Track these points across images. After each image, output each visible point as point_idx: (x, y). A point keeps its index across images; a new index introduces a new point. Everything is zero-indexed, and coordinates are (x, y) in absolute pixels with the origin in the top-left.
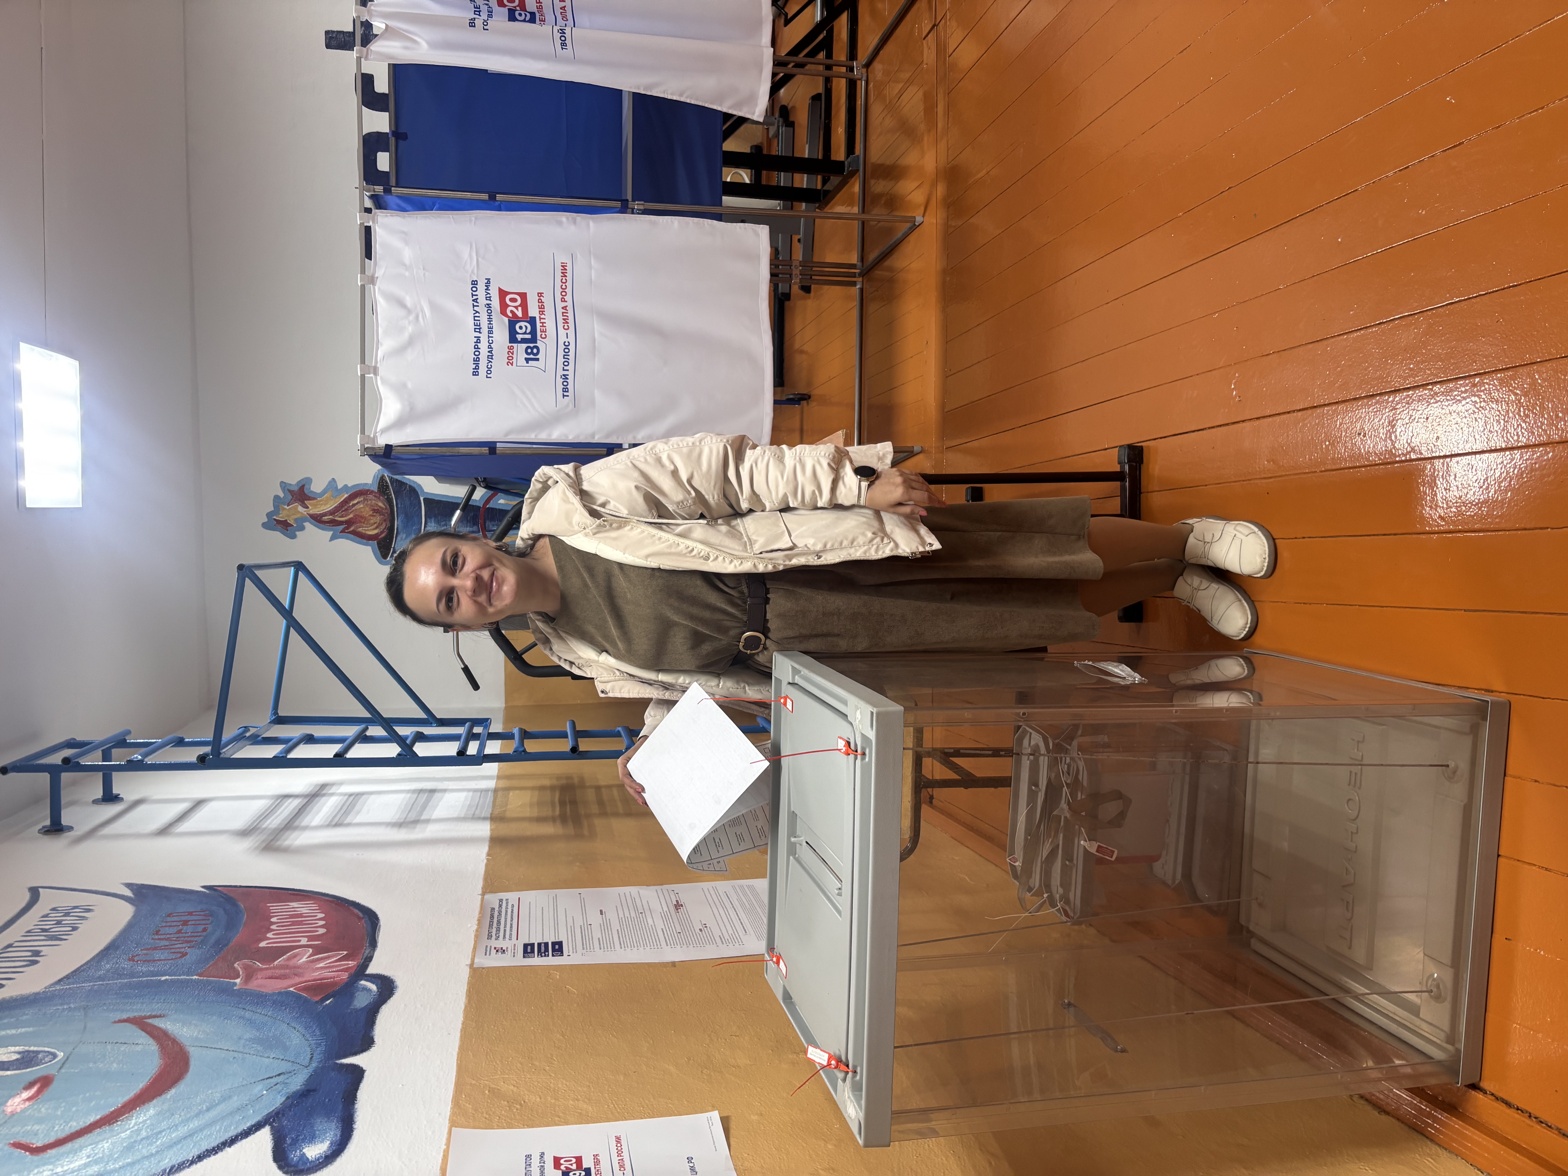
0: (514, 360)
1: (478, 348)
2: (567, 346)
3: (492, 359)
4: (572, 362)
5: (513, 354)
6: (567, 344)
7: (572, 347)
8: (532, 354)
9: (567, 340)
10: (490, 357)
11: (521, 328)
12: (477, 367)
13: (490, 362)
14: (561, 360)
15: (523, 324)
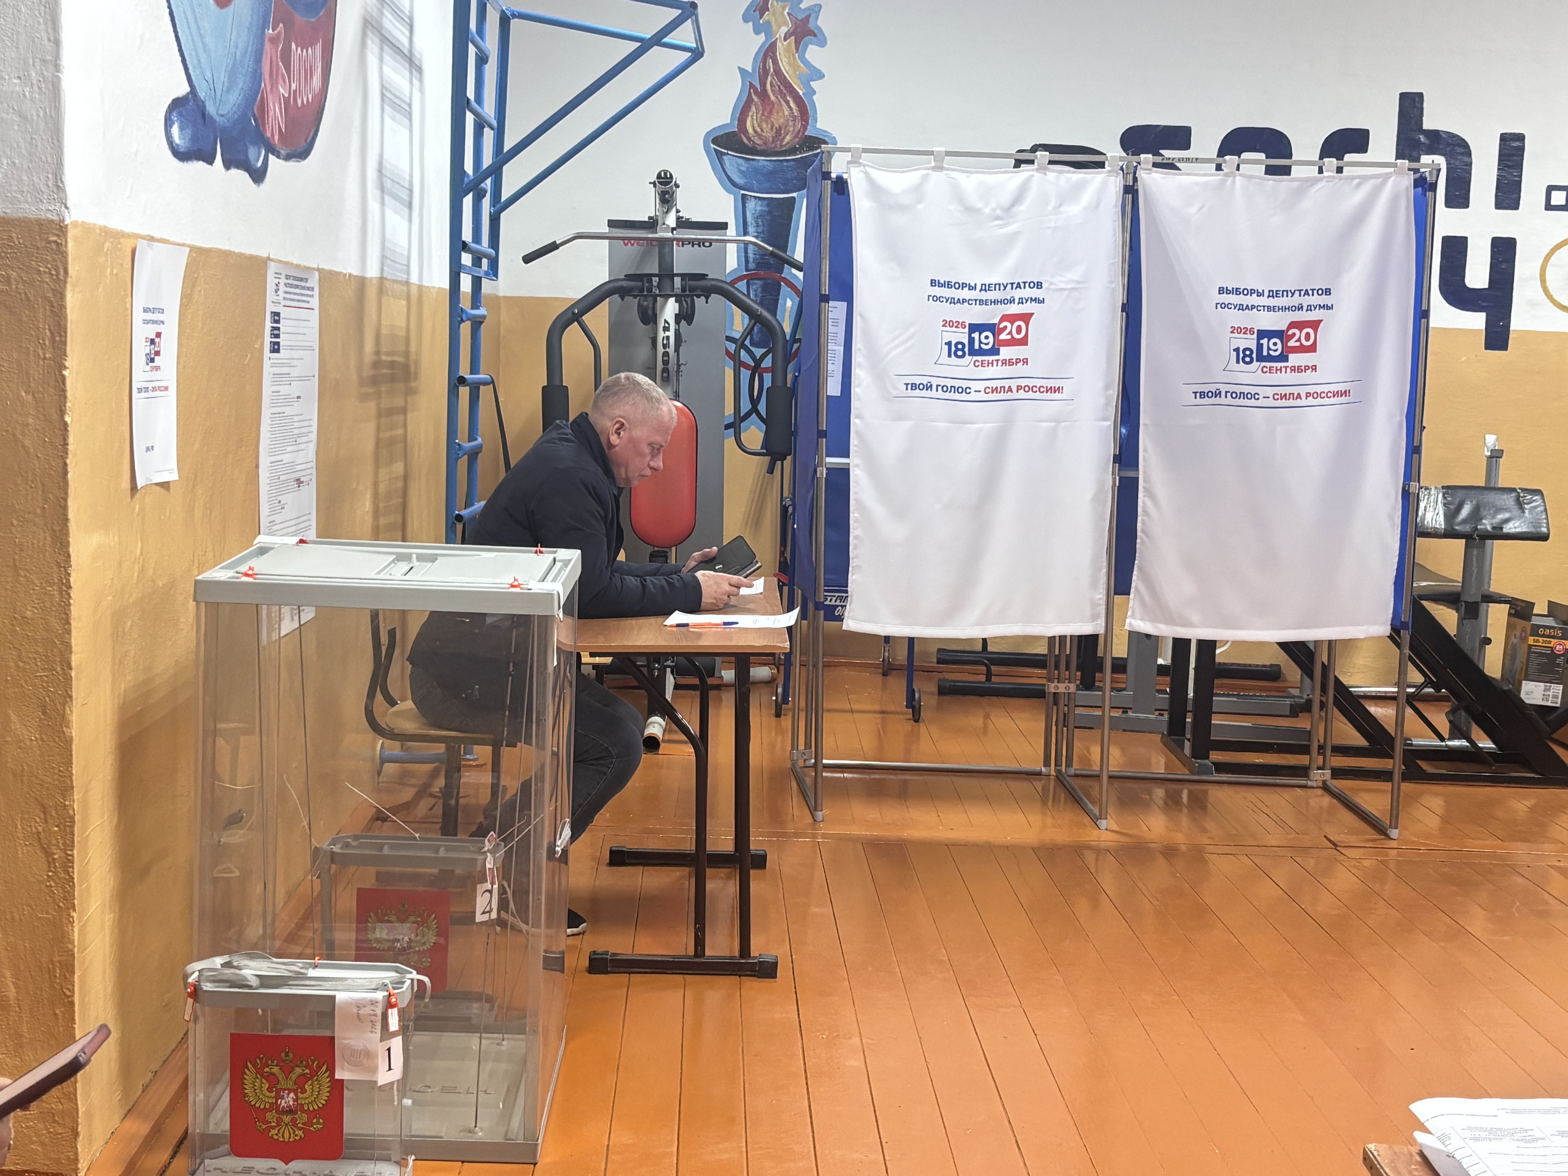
0: (948, 328)
1: (963, 287)
2: (965, 390)
3: (950, 303)
4: (947, 395)
5: (956, 327)
6: (968, 391)
7: (964, 396)
8: (955, 350)
9: (972, 391)
10: (952, 301)
11: (987, 337)
12: (941, 285)
13: (947, 301)
14: (949, 383)
15: (991, 340)
